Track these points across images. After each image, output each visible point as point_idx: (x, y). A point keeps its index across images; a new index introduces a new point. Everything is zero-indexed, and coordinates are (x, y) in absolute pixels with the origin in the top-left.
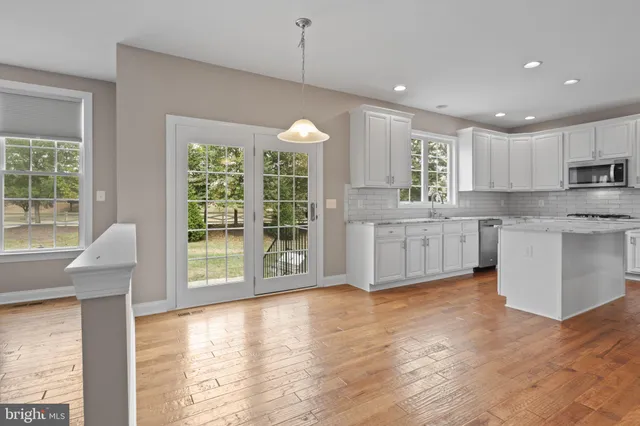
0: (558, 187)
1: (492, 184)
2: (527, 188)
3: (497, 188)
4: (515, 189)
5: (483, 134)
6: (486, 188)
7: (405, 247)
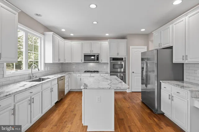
0: (80, 62)
1: (59, 60)
2: (70, 62)
3: (61, 62)
4: (66, 62)
5: (56, 37)
6: (57, 62)
7: (14, 114)
